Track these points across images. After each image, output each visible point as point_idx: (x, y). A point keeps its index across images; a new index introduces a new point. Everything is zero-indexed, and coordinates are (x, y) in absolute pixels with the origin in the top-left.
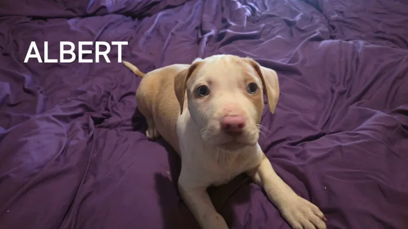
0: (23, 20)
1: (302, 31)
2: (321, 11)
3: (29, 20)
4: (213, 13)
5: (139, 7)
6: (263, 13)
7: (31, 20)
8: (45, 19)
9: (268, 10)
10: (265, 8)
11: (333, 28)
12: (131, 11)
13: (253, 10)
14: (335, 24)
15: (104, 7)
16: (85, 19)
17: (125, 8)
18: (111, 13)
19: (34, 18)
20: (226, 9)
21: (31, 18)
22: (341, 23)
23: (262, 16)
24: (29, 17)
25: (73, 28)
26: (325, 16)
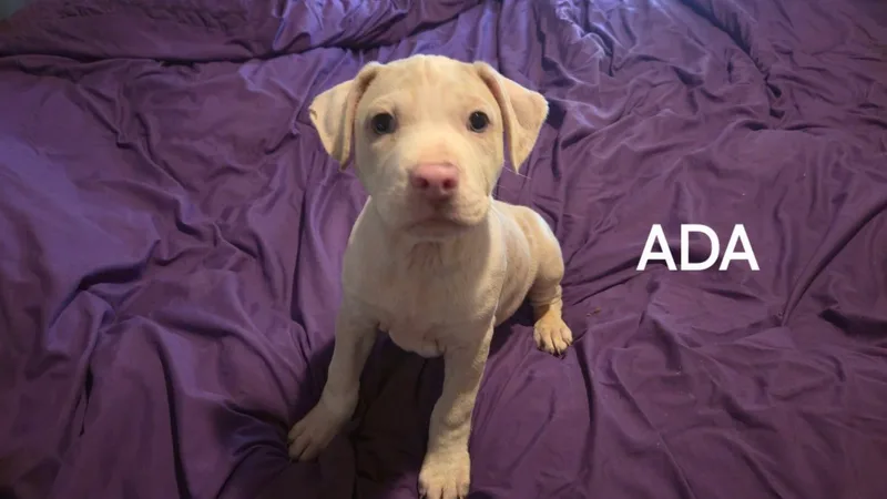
0: (147, 68)
1: (713, 98)
2: (747, 49)
3: (158, 66)
4: (523, 47)
5: (366, 28)
6: (631, 51)
7: (163, 65)
8: (190, 63)
9: (638, 44)
10: (632, 38)
11: (777, 93)
12: (351, 37)
13: (608, 43)
14: (779, 83)
15: (305, 35)
16: (270, 63)
17: (340, 35)
18: (318, 46)
19: (169, 62)
20: (551, 40)
21: (161, 63)
22: (794, 83)
23: (628, 60)
24: (157, 60)
25: (252, 87)
26: (756, 61)
